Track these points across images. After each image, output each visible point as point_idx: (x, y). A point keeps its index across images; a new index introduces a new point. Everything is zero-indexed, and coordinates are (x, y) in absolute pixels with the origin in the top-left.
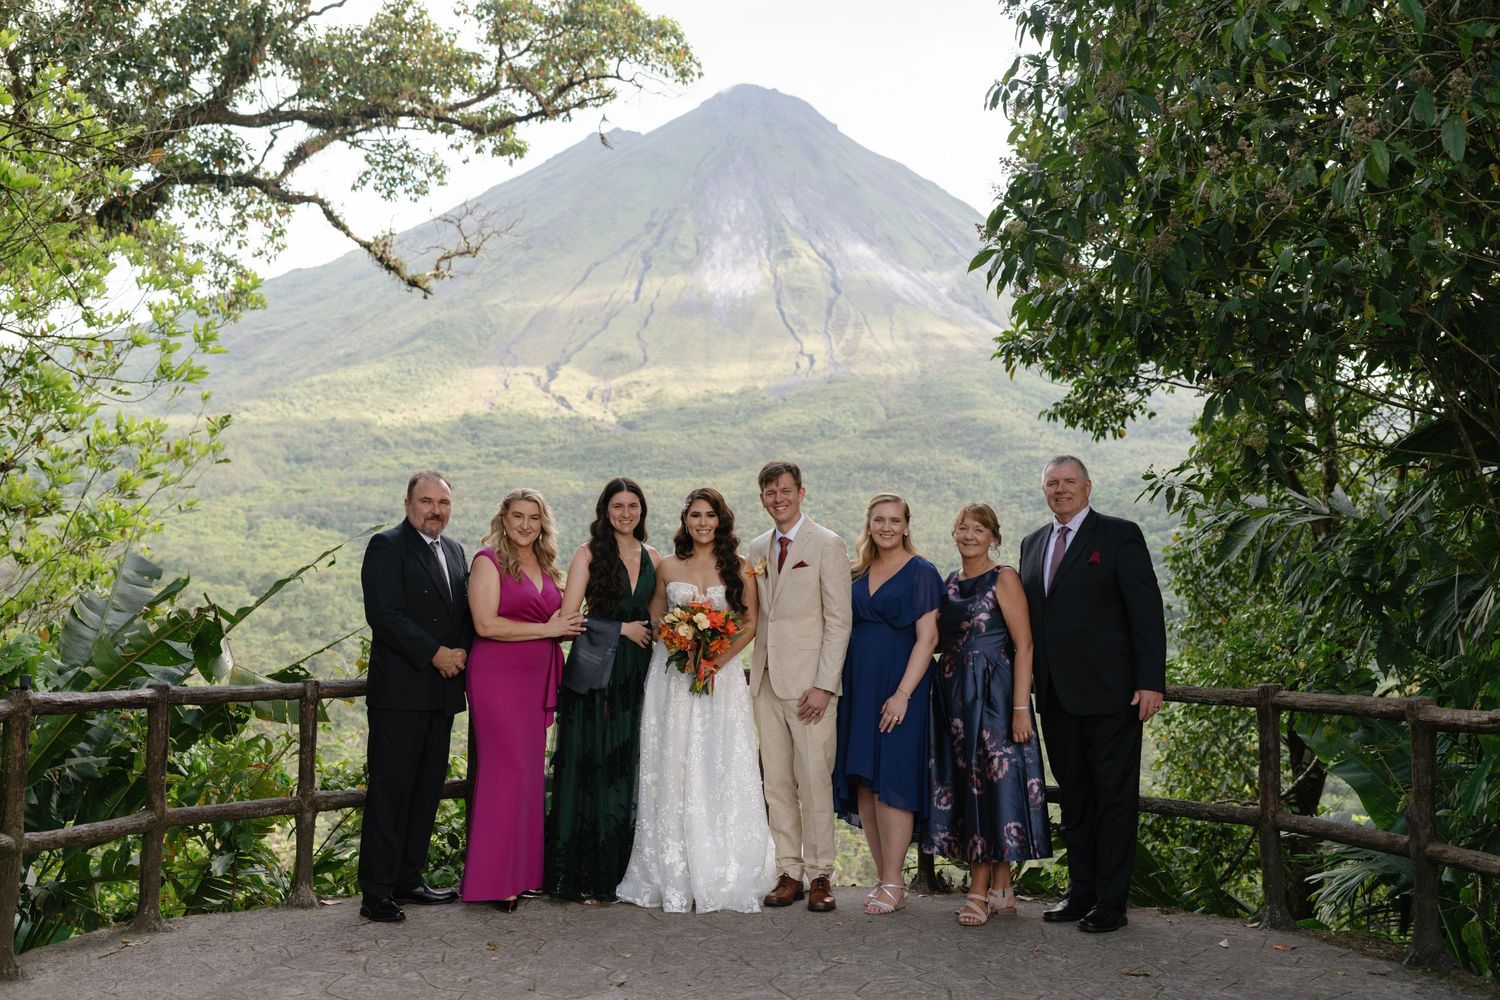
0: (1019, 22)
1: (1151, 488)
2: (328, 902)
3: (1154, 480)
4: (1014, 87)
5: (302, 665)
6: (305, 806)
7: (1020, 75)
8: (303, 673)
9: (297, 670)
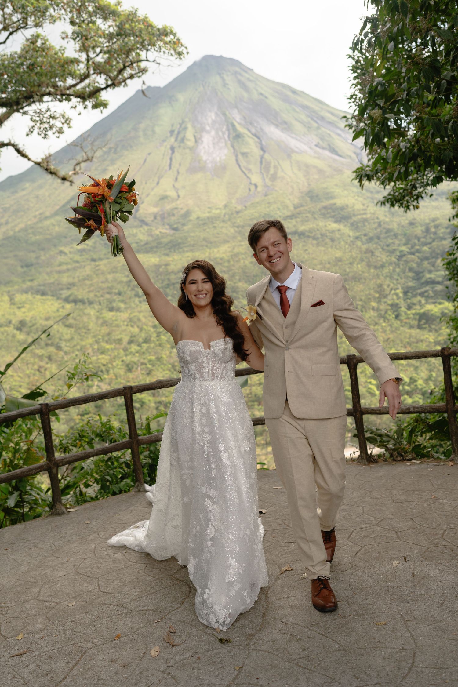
2: (71, 510)
4: (366, 36)
5: (40, 388)
6: (52, 466)
8: (41, 391)
9: (38, 390)
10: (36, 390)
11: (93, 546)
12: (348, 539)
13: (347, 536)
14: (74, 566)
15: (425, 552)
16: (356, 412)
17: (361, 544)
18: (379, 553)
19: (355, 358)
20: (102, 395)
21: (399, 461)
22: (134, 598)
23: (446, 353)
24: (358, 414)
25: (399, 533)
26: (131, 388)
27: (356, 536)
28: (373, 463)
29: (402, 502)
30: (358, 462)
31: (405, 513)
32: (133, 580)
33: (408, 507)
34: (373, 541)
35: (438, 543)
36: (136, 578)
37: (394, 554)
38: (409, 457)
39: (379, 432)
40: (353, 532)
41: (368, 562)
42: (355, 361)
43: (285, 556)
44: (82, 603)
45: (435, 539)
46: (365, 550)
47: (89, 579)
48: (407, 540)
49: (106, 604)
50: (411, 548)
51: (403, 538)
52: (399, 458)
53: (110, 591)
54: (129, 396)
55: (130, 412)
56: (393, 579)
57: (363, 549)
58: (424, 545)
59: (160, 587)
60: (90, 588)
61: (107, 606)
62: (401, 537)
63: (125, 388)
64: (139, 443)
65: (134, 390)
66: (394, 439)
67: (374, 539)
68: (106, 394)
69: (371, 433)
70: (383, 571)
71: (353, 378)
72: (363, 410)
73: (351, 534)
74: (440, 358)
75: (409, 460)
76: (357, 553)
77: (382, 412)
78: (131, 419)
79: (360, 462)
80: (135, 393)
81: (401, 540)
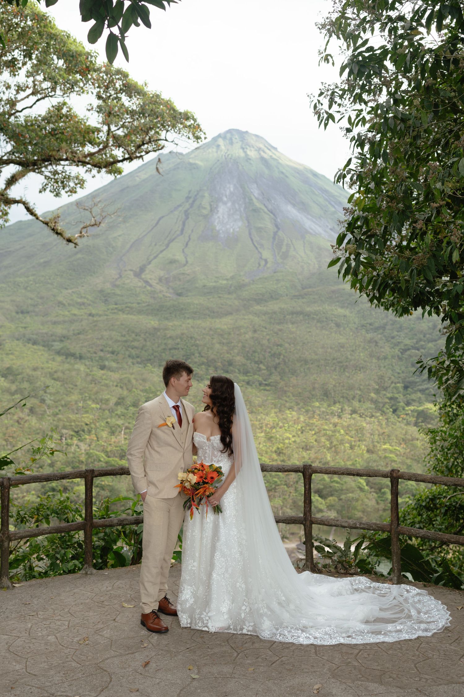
0: (351, 141)
1: (421, 367)
2: (17, 585)
3: (422, 363)
4: (349, 172)
5: (8, 456)
6: (4, 539)
7: (352, 166)
8: (9, 460)
9: (5, 459)
10: (3, 458)
11: (30, 626)
12: (269, 649)
14: (7, 643)
15: (335, 670)
16: (306, 521)
18: (294, 666)
19: (311, 469)
20: (64, 475)
21: (342, 573)
22: (57, 682)
23: (395, 475)
24: (308, 523)
25: (318, 648)
26: (92, 471)
32: (60, 664)
34: (292, 653)
35: (350, 662)
36: (63, 663)
37: (306, 669)
38: (352, 571)
39: (328, 542)
41: (280, 673)
42: (310, 471)
43: (206, 658)
44: (7, 682)
45: (348, 658)
46: (282, 661)
47: (19, 658)
48: (323, 656)
49: (28, 685)
50: (324, 665)
51: (320, 654)
52: (342, 571)
53: (36, 673)
54: (90, 479)
55: (88, 495)
56: (298, 692)
57: (280, 661)
58: (337, 663)
59: (84, 674)
60: (18, 667)
61: (29, 687)
62: (318, 653)
63: (87, 471)
64: (93, 526)
65: (96, 473)
67: (293, 651)
68: (68, 474)
69: (320, 543)
70: (292, 683)
71: (307, 487)
72: (314, 520)
74: (389, 479)
76: (274, 663)
77: (330, 524)
80: (96, 476)
81: (317, 655)
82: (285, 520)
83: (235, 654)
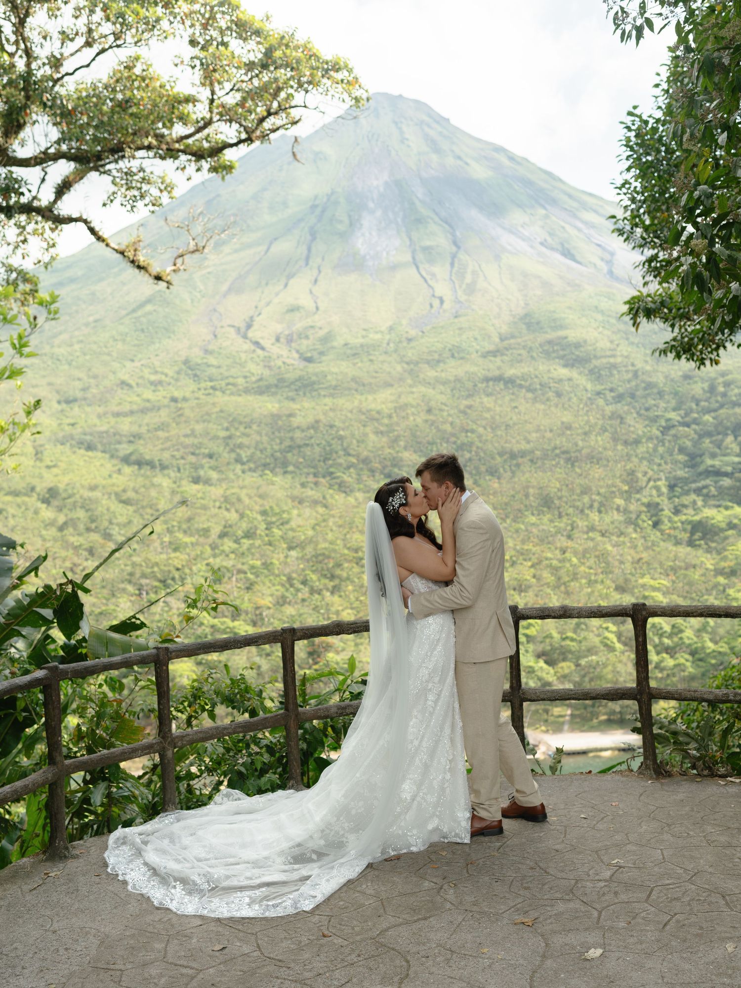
5: (137, 616)
6: (166, 745)
8: (138, 622)
9: (133, 620)
10: (129, 619)
12: (646, 901)
13: (644, 896)
16: (641, 694)
17: (670, 911)
18: (701, 928)
19: (645, 609)
20: (250, 639)
21: (705, 776)
24: (645, 698)
25: (727, 898)
26: (292, 631)
27: (658, 897)
28: (664, 777)
29: (724, 847)
30: (640, 773)
31: (731, 865)
32: (312, 941)
33: (734, 855)
34: (688, 908)
36: (318, 939)
37: (726, 932)
38: (722, 771)
39: (672, 727)
40: (652, 890)
41: (685, 941)
42: (644, 613)
43: (549, 921)
44: (239, 973)
46: (678, 921)
47: (241, 934)
49: (277, 978)
51: (735, 906)
52: (706, 772)
53: (280, 957)
54: (289, 643)
55: (289, 669)
56: (730, 972)
57: (674, 920)
59: (359, 956)
60: (246, 949)
61: (279, 981)
62: (731, 905)
63: (284, 631)
64: (299, 718)
65: (298, 634)
66: (696, 741)
67: (689, 905)
68: (256, 638)
69: (661, 728)
70: (712, 958)
71: (640, 640)
72: (654, 692)
73: (651, 893)
75: (723, 776)
76: (665, 925)
77: (683, 697)
78: (289, 679)
79: (644, 774)
80: (299, 639)
81: (732, 910)
82: (607, 694)
83: (596, 914)
